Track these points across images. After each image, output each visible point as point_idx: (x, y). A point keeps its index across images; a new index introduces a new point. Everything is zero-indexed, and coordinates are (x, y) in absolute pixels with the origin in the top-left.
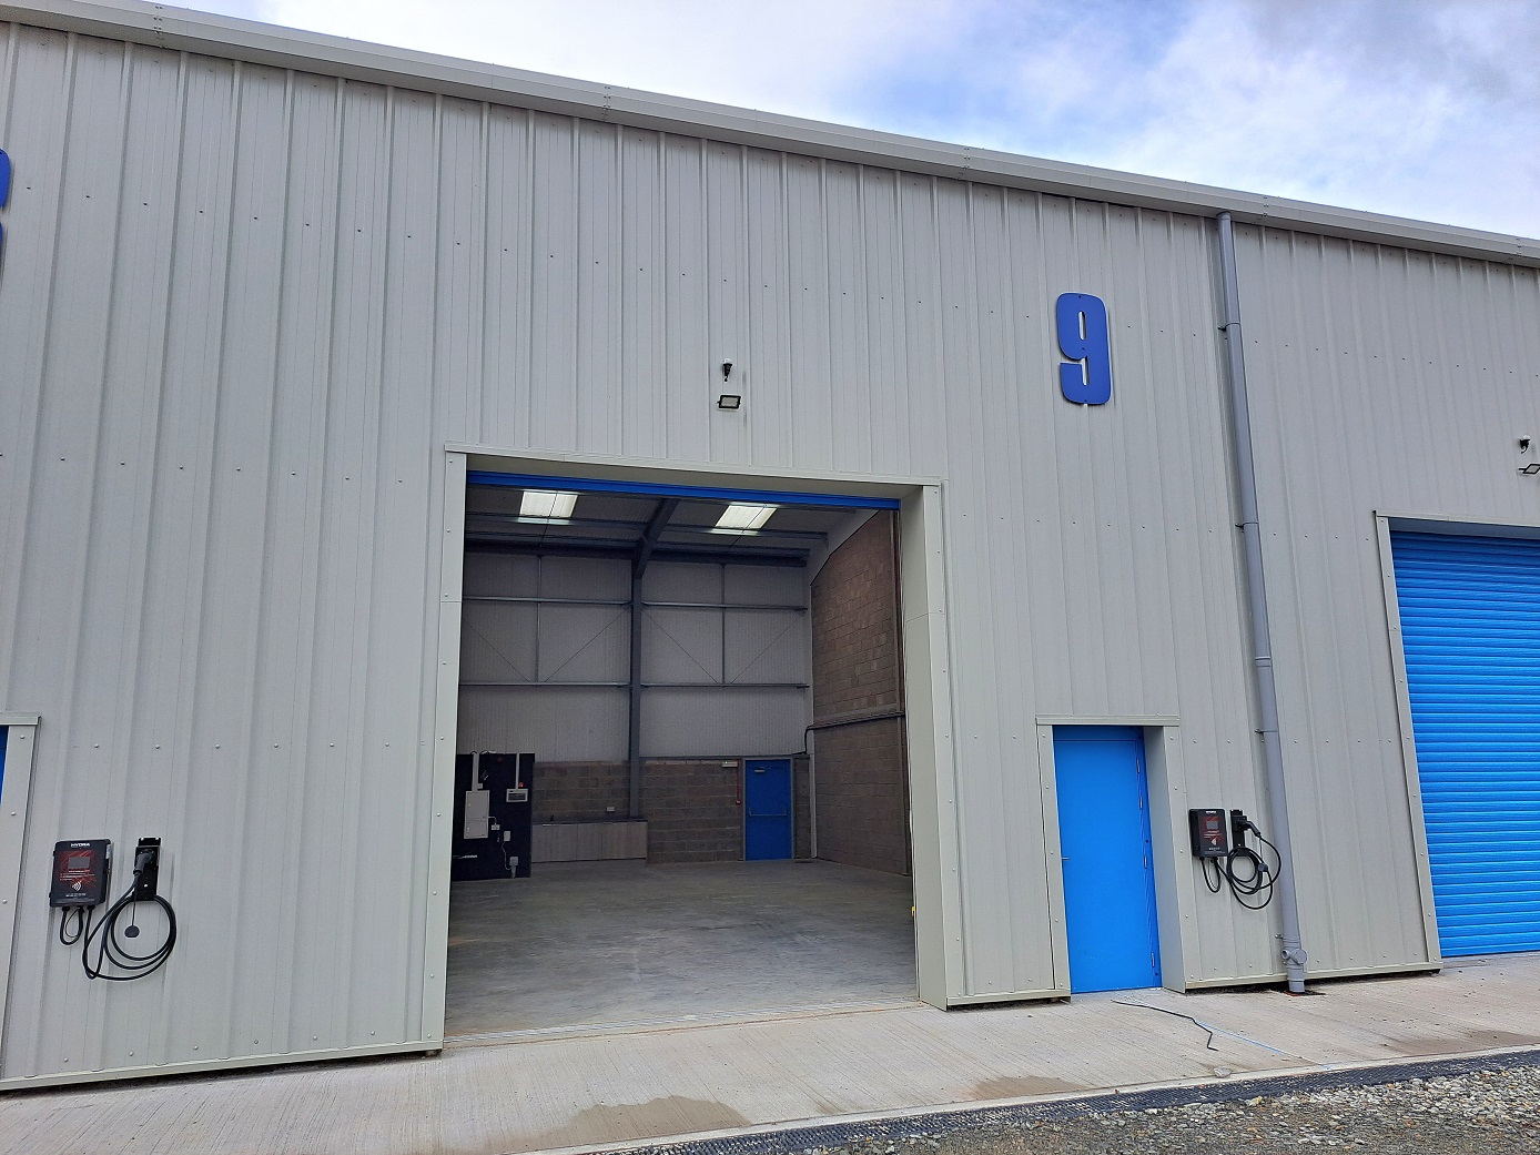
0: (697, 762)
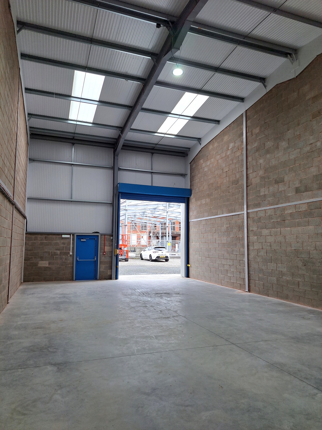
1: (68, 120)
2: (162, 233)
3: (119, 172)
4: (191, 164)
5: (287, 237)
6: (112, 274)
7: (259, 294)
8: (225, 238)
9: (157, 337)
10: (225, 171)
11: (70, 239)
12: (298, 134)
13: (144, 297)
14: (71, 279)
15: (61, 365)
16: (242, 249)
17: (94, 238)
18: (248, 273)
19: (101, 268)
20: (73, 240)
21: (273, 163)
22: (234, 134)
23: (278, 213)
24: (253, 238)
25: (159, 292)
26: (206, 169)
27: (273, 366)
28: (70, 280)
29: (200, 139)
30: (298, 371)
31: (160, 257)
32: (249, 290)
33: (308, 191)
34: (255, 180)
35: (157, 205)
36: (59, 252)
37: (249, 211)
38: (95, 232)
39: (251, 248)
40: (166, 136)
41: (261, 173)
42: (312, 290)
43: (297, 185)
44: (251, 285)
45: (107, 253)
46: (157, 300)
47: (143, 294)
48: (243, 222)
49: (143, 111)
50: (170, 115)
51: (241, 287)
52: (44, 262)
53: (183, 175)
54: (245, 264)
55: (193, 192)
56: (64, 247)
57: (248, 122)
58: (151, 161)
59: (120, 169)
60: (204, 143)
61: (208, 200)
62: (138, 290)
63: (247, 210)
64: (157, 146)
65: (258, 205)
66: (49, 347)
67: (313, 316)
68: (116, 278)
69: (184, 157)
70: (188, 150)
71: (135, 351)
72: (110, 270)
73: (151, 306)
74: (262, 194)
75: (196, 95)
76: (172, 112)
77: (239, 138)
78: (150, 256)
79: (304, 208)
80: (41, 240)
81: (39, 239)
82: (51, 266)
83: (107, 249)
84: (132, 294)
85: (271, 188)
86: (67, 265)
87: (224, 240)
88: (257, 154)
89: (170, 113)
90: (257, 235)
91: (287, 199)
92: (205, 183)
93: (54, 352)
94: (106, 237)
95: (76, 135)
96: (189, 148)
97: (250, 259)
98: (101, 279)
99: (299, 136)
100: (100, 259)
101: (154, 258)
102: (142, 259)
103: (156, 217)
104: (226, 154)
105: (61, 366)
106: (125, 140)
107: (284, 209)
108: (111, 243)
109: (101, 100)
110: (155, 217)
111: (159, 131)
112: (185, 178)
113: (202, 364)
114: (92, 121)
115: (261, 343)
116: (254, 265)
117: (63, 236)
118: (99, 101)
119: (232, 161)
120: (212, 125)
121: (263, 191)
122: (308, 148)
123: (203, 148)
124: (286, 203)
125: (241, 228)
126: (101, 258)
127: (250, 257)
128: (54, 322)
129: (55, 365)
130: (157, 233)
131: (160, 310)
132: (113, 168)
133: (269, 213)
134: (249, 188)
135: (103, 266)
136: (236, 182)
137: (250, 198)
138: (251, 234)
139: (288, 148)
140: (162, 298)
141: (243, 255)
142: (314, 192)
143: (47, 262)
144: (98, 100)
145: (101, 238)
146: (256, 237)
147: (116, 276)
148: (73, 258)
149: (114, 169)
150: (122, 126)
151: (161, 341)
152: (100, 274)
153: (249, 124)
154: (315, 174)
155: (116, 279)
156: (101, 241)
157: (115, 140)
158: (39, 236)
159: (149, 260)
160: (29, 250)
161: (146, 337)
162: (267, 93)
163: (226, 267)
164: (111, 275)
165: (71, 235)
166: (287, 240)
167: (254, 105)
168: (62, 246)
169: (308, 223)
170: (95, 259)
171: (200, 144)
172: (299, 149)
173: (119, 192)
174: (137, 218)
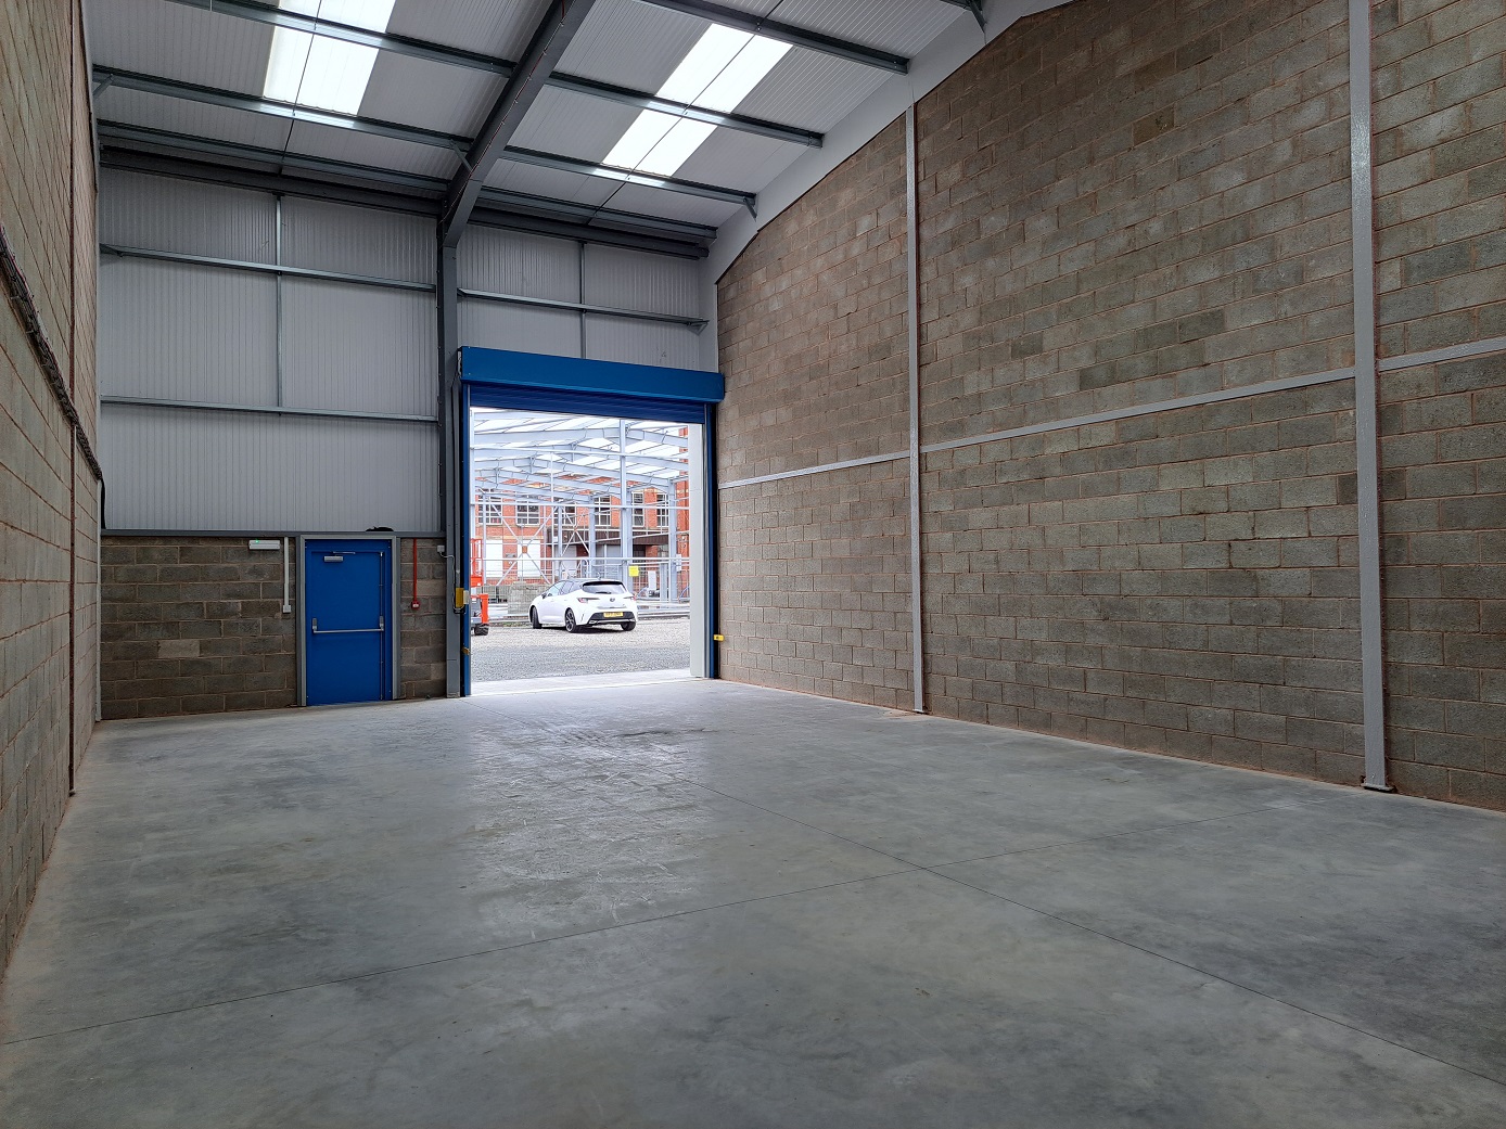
1: (259, 99)
2: (599, 535)
3: (459, 305)
4: (721, 285)
5: (1049, 532)
6: (448, 677)
7: (959, 718)
8: (845, 541)
9: (672, 868)
10: (843, 311)
11: (280, 556)
12: (1091, 191)
13: (584, 749)
14: (293, 703)
15: (367, 978)
16: (901, 576)
17: (372, 549)
18: (924, 653)
19: (406, 659)
20: (294, 557)
21: (1009, 288)
22: (875, 185)
23: (1023, 453)
24: (940, 539)
25: (631, 729)
26: (776, 305)
27: (1057, 920)
28: (288, 706)
29: (752, 196)
30: (1136, 928)
31: (605, 616)
32: (925, 708)
33: (1119, 382)
34: (947, 343)
35: (582, 434)
36: (238, 603)
37: (925, 449)
38: (376, 529)
39: (931, 570)
40: (634, 179)
41: (968, 320)
42: (1128, 694)
43: (1085, 363)
44: (931, 690)
45: (423, 603)
46: (635, 754)
47: (581, 738)
48: (906, 486)
49: (556, 82)
50: (652, 104)
51: (900, 699)
52: (182, 642)
53: (693, 324)
54: (911, 625)
55: (730, 386)
56: (257, 585)
57: (923, 144)
58: (578, 270)
59: (462, 296)
60: (767, 211)
61: (784, 414)
62: (558, 728)
63: (920, 445)
64: (600, 215)
65: (957, 429)
66: (298, 928)
67: (1134, 772)
68: (464, 692)
69: (697, 258)
70: (708, 233)
71: (614, 915)
72: (440, 665)
73: (620, 775)
74: (970, 391)
75: (747, 35)
76: (659, 95)
77: (892, 198)
78: (569, 613)
79: (1105, 436)
80: (167, 560)
81: (156, 556)
82: (209, 656)
83: (426, 588)
84: (538, 742)
85: (1000, 373)
86: (271, 651)
87: (842, 547)
88: (953, 256)
89: (650, 96)
90: (952, 529)
91: (1053, 408)
92: (773, 354)
93: (325, 943)
94: (419, 544)
95: (288, 161)
96: (714, 229)
97: (929, 606)
98: (405, 696)
99: (1092, 201)
100: (400, 626)
101: (581, 620)
102: (538, 626)
103: (575, 476)
104: (846, 252)
105: (367, 982)
106: (484, 189)
107: (1041, 440)
108: (439, 568)
109: (394, 31)
110: (568, 477)
111: (607, 161)
112: (698, 335)
113: (843, 934)
114: (354, 111)
115: (1008, 859)
116: (941, 626)
117: (255, 544)
118: (389, 36)
119: (869, 278)
120: (797, 148)
121: (974, 383)
122: (1121, 241)
123: (762, 229)
124: (1046, 420)
125: (897, 506)
126: (401, 621)
127: (929, 599)
128: (282, 847)
129: (344, 980)
130: (581, 533)
131: (655, 786)
132: (437, 291)
133: (993, 453)
134: (925, 371)
135: (412, 652)
136: (882, 351)
137: (929, 404)
138: (932, 526)
139: (1056, 237)
140: (647, 748)
141: (907, 593)
142: (1138, 384)
143: (195, 643)
144: (383, 31)
145: (401, 549)
146: (949, 535)
147: (462, 683)
148: (296, 626)
149: (440, 292)
150: (473, 133)
151: (691, 879)
152: (401, 680)
153: (925, 151)
154: (1140, 326)
155: (463, 695)
156: (401, 559)
157: (443, 187)
158: (158, 545)
159: (564, 629)
160: (121, 600)
161: (638, 870)
162: (989, 44)
163: (849, 638)
164: (444, 682)
165: (286, 540)
166: (1049, 542)
167: (943, 86)
168: (251, 580)
169: (1118, 486)
170: (381, 625)
171: (755, 215)
172: (1092, 244)
173: (464, 382)
174: (504, 480)
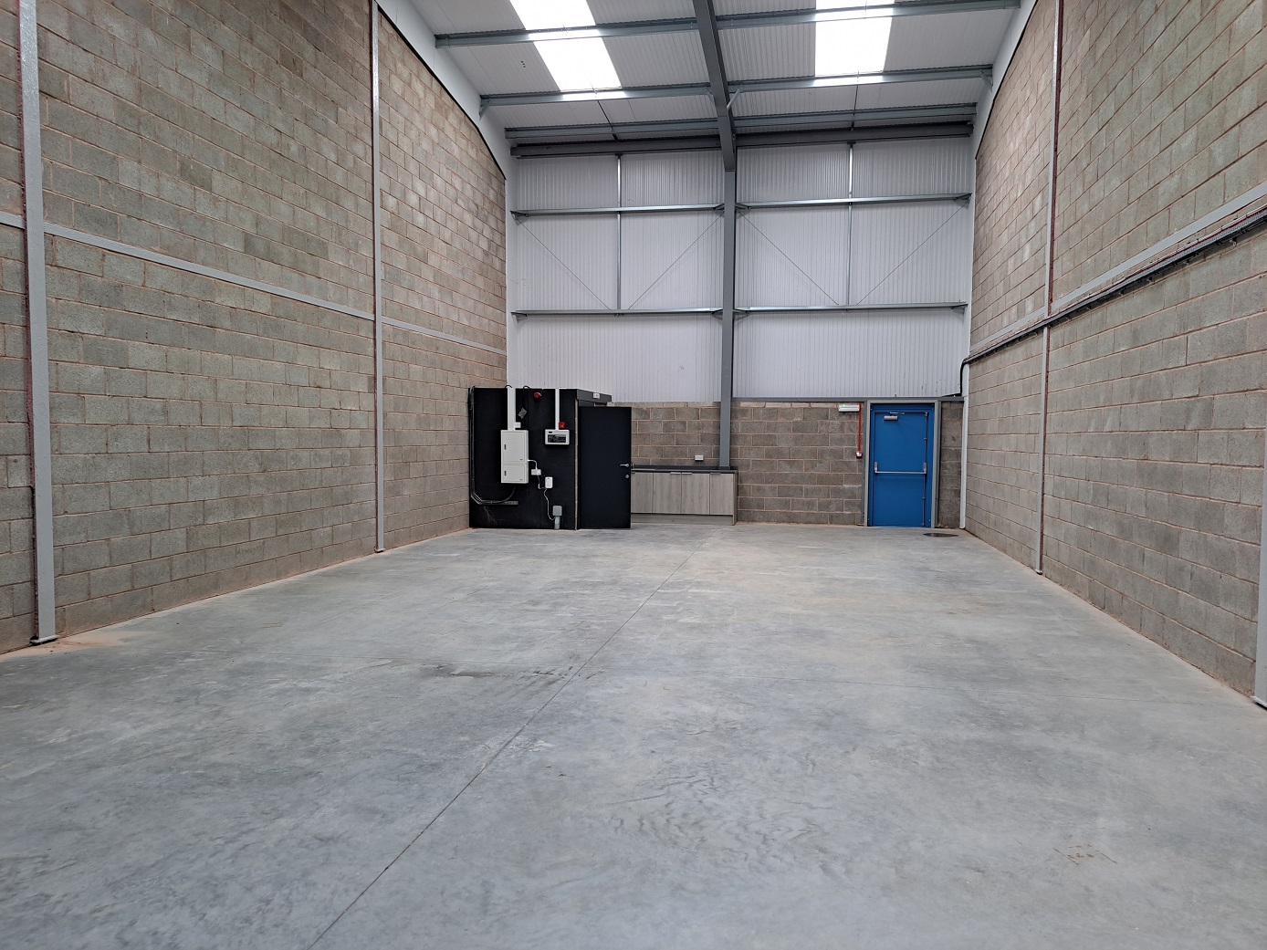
0: (806, 405)
33: (272, 261)
133: (160, 279)
